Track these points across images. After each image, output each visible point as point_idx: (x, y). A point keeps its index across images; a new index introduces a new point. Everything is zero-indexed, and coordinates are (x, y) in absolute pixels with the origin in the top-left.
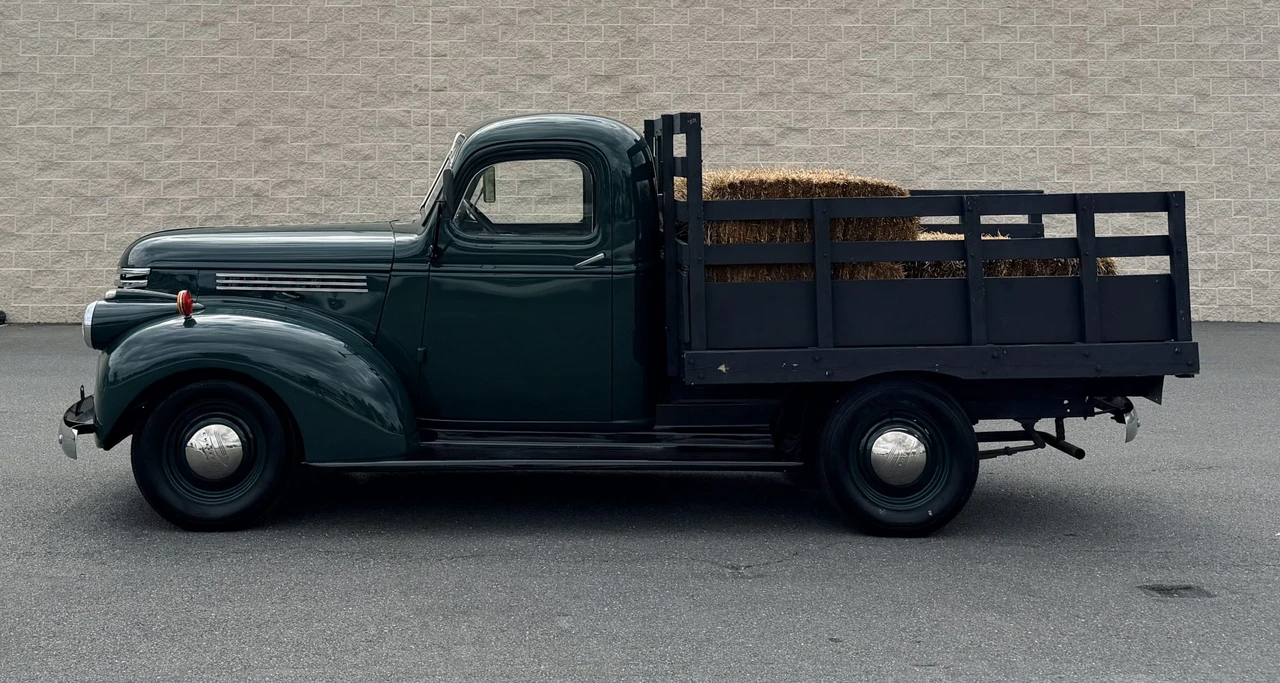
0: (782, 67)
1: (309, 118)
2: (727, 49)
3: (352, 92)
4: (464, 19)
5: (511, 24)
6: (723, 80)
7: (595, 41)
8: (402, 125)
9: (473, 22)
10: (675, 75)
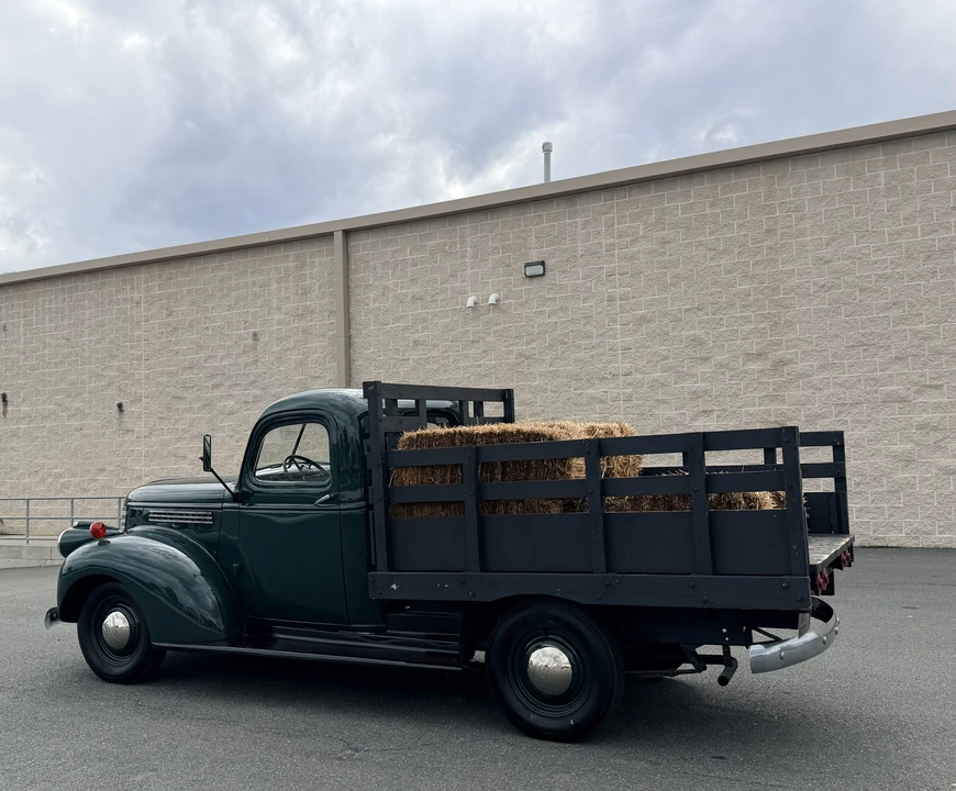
0: (915, 334)
1: (539, 400)
2: (863, 323)
3: (566, 381)
4: (643, 320)
5: (679, 320)
6: (861, 349)
7: (747, 327)
8: (602, 402)
9: (649, 322)
10: (817, 348)
